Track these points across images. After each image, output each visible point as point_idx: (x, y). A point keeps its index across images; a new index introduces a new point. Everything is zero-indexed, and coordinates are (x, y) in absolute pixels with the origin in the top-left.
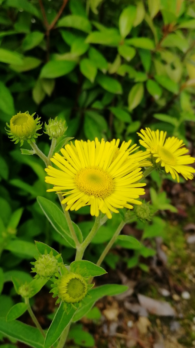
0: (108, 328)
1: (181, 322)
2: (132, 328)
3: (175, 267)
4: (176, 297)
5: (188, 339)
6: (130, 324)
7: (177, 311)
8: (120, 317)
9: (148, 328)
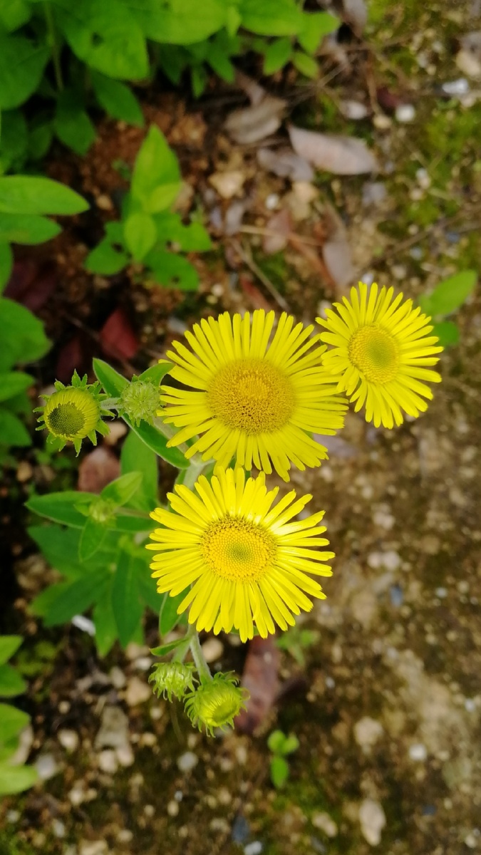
0: (223, 216)
1: (389, 184)
2: (276, 211)
3: (386, 35)
4: (381, 122)
5: (401, 221)
6: (272, 202)
7: (381, 156)
8: (248, 186)
9: (312, 205)
